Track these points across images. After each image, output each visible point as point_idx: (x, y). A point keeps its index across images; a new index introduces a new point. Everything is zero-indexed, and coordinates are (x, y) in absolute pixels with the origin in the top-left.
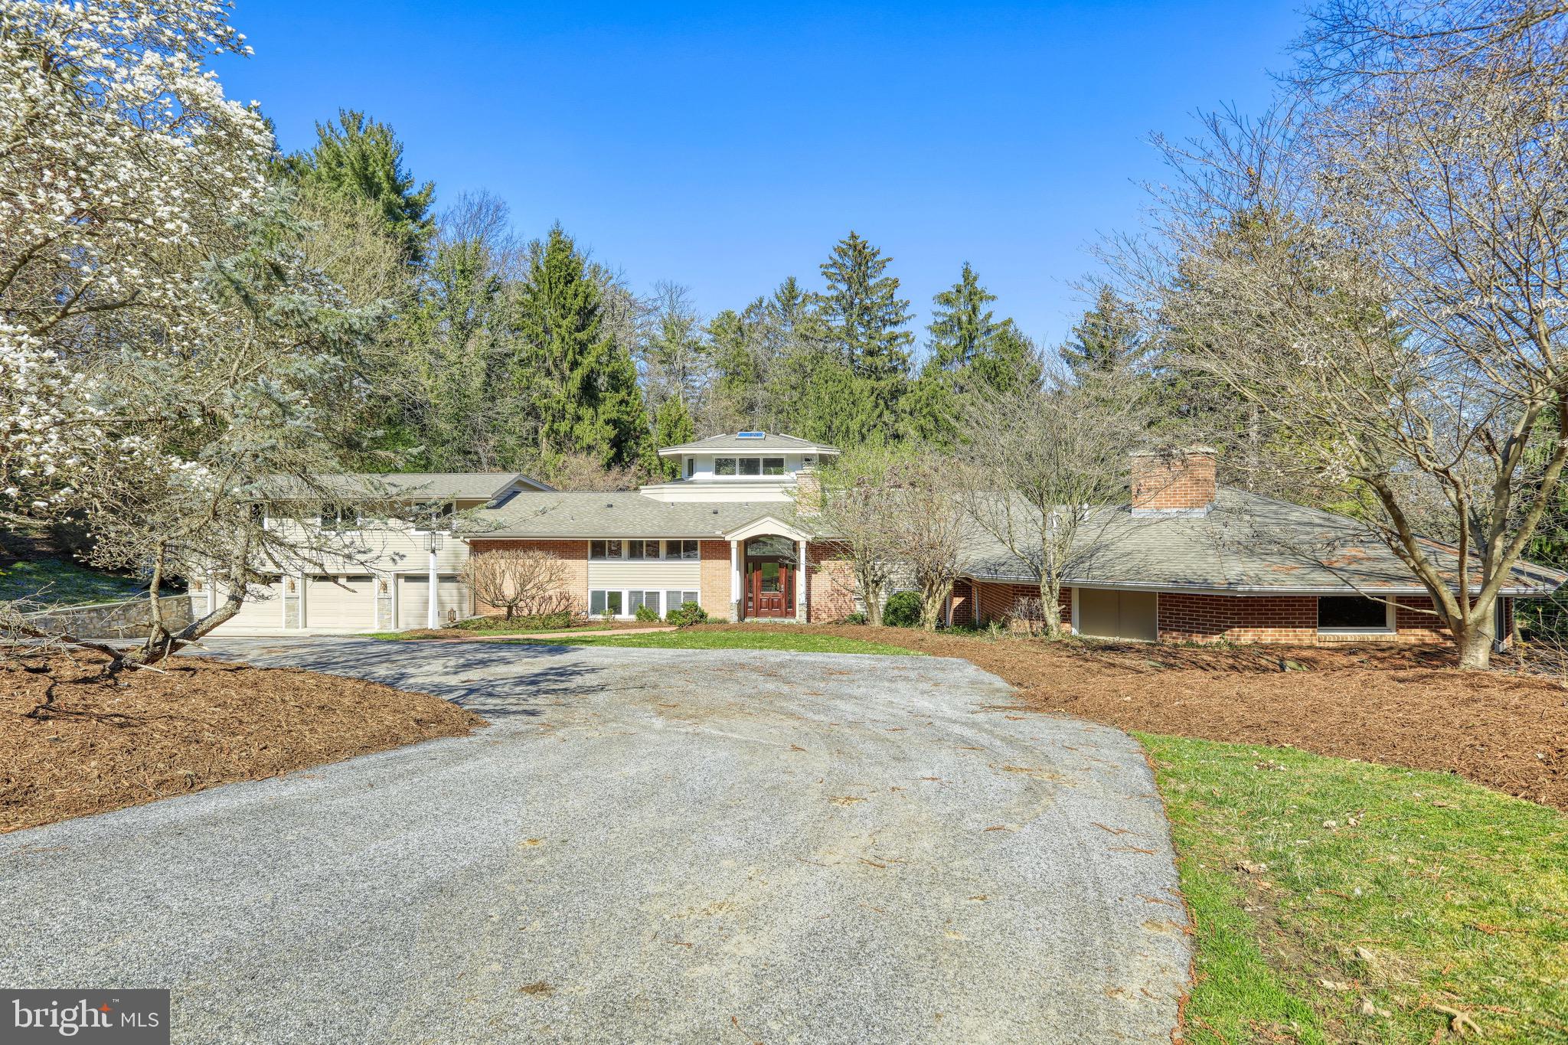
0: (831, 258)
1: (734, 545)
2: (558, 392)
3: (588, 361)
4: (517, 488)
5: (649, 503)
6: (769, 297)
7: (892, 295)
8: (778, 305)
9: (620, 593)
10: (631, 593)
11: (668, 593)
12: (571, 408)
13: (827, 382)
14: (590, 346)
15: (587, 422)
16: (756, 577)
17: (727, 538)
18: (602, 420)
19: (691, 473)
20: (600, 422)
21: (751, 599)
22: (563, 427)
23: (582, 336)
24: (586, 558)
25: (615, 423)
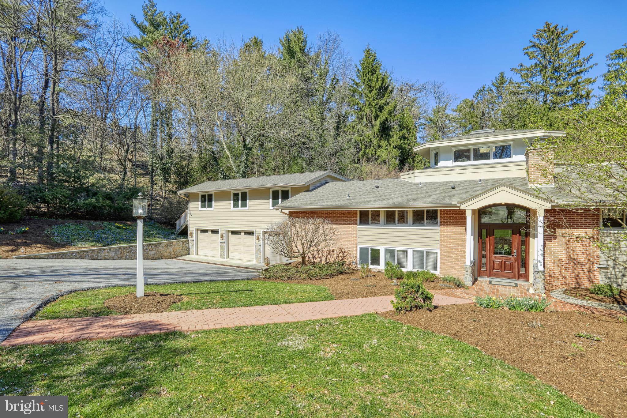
0: (531, 42)
1: (469, 214)
2: (369, 133)
3: (384, 114)
4: (328, 179)
5: (405, 183)
6: (489, 85)
7: (578, 53)
8: (494, 88)
9: (379, 250)
10: (387, 250)
11: (414, 251)
12: (375, 141)
13: (530, 115)
14: (385, 107)
15: (384, 148)
16: (489, 241)
17: (463, 207)
18: (392, 146)
19: (436, 163)
20: (391, 148)
21: (484, 256)
22: (370, 151)
23: (381, 102)
24: (356, 224)
25: (401, 148)
